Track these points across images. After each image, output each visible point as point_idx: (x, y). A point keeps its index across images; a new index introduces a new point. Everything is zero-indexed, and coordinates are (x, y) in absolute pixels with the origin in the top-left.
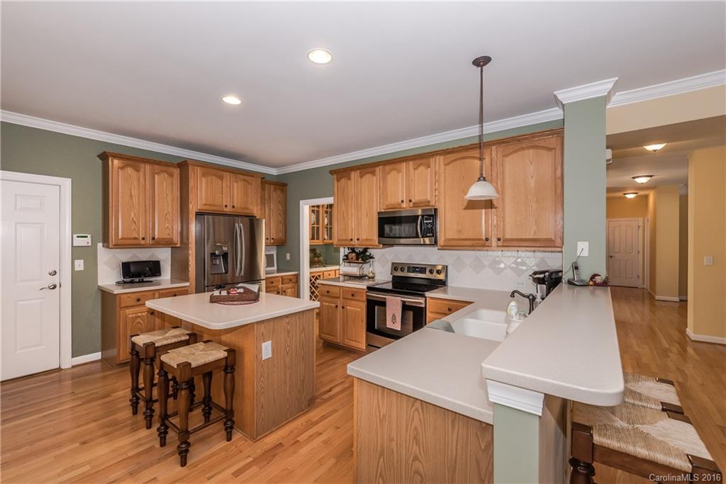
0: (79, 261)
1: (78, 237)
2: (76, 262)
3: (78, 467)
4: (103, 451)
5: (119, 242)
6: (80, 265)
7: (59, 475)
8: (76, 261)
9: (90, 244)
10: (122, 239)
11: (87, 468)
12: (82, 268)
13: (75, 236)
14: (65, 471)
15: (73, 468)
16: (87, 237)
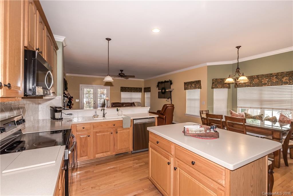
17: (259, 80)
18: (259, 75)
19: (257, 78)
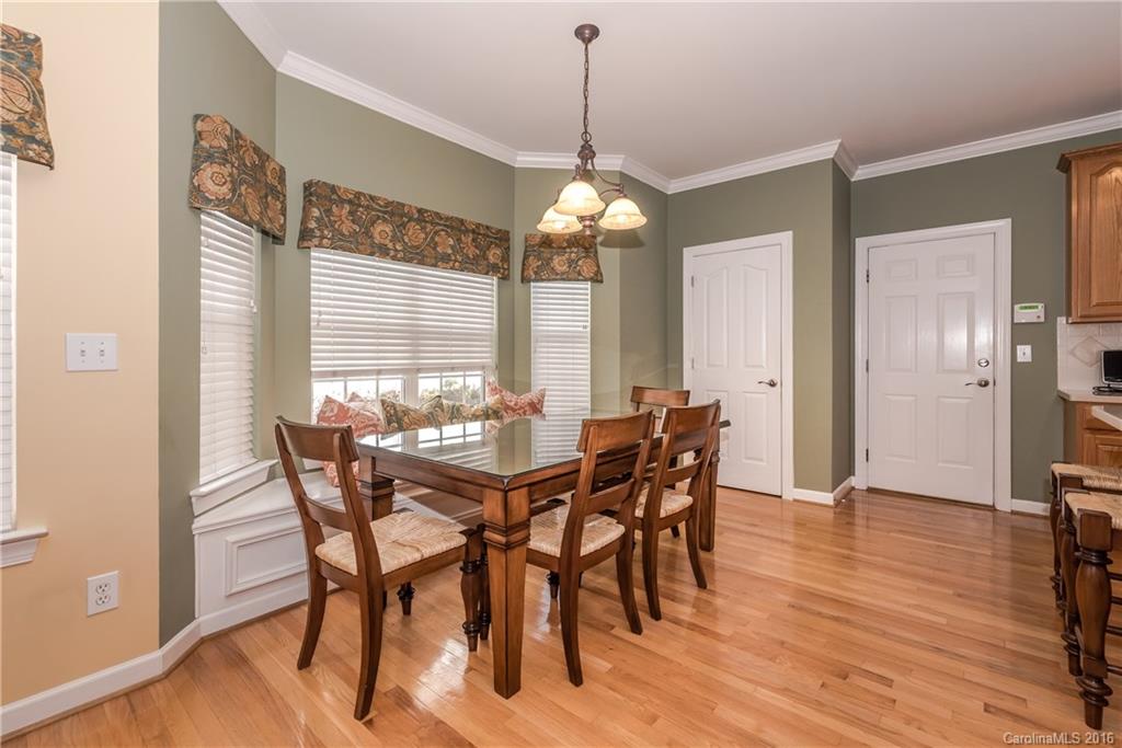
0: (1023, 347)
1: (1022, 308)
2: (1020, 348)
3: (935, 613)
4: (976, 618)
5: (1094, 311)
6: (1025, 353)
7: (909, 606)
8: (1018, 347)
9: (1042, 320)
10: (1098, 305)
11: (943, 621)
12: (1028, 358)
13: (1017, 307)
14: (917, 607)
15: (927, 610)
16: (1037, 307)
17: (427, 234)
18: (427, 211)
19: (418, 221)
